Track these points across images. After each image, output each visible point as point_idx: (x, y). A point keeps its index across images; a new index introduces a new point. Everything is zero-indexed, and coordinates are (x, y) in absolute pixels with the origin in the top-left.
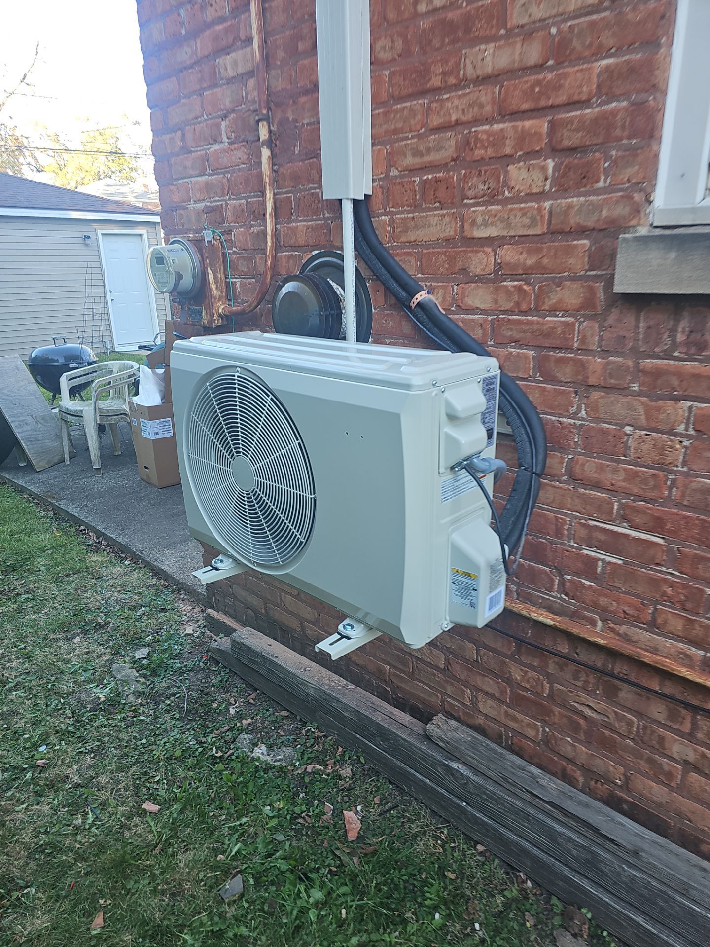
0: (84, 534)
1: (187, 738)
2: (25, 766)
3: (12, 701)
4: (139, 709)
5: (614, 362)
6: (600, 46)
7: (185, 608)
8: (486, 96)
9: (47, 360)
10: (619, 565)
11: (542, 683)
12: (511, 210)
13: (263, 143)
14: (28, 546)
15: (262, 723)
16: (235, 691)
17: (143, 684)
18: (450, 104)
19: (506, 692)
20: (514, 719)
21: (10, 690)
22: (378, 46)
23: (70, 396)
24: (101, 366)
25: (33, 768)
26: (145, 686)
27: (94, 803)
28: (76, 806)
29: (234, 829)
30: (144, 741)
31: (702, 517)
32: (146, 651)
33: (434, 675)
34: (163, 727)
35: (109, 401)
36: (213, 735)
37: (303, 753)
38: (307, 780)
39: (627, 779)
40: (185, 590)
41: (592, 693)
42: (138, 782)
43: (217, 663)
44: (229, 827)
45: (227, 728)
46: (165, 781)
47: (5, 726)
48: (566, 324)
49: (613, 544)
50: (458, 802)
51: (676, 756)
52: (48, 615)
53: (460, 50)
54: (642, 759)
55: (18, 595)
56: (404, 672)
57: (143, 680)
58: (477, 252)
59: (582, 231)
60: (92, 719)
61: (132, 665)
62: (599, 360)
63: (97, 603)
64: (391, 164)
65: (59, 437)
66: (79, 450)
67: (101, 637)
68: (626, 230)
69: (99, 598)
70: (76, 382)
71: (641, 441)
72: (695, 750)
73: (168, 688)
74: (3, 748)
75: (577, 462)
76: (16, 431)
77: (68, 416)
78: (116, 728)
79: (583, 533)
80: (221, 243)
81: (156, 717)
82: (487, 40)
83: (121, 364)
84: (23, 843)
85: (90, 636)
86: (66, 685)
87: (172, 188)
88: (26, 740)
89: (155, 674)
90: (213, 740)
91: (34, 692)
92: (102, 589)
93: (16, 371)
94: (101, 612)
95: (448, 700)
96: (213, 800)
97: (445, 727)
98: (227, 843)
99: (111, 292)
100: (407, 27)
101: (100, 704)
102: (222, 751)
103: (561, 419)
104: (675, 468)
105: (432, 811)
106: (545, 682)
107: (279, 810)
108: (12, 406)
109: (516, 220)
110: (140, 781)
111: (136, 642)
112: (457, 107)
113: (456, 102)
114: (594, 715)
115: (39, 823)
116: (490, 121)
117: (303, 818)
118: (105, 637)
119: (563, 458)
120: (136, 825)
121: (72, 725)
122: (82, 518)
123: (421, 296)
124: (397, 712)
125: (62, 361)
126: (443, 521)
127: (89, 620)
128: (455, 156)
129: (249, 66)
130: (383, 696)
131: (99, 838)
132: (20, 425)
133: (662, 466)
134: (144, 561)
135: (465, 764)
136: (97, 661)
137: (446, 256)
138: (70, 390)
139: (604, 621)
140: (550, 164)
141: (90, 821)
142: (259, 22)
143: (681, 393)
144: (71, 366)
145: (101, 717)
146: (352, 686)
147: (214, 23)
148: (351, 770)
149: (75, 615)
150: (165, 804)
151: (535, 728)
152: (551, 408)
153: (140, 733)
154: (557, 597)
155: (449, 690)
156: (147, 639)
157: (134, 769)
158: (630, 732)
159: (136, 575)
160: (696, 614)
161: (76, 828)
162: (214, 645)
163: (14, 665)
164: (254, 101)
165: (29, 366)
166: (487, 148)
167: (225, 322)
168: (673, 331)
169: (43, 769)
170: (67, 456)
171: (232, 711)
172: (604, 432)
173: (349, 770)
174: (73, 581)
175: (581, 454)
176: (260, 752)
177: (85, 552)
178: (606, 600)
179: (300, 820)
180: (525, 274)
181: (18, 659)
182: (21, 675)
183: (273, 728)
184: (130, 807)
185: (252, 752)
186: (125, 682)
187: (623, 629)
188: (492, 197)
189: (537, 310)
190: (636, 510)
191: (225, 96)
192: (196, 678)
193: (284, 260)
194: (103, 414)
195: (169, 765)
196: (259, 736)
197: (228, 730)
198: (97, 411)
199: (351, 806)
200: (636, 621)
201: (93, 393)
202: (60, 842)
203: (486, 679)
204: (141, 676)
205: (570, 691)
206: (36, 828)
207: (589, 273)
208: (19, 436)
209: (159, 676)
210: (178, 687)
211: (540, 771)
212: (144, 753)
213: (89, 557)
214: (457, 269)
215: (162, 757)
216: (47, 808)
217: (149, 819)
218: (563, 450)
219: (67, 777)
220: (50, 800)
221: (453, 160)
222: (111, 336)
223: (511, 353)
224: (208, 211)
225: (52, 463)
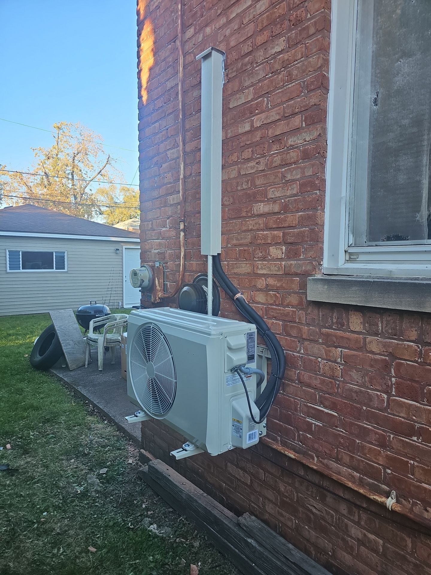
0: (87, 405)
1: (118, 517)
2: (35, 521)
3: (35, 488)
4: (96, 500)
5: (312, 329)
6: (298, 208)
7: (131, 449)
8: (261, 221)
9: (86, 312)
10: (321, 426)
11: (293, 493)
12: (271, 264)
13: (181, 230)
14: (58, 409)
15: (158, 514)
16: (147, 496)
17: (101, 487)
18: (249, 223)
19: (278, 499)
20: (282, 515)
21: (35, 483)
22: (224, 199)
23: (94, 331)
24: (112, 316)
25: (38, 522)
26: (102, 488)
27: (64, 544)
28: (55, 544)
29: (131, 565)
30: (95, 516)
31: (351, 403)
32: (105, 470)
33: (245, 489)
34: (107, 510)
35: (112, 334)
36: (131, 517)
37: (176, 532)
38: (175, 545)
39: (334, 552)
40: (133, 439)
41: (315, 499)
42: (88, 536)
43: (141, 479)
44: (129, 564)
45: (139, 514)
46: (102, 538)
47: (29, 500)
48: (293, 311)
49: (318, 416)
50: (251, 563)
51: (353, 536)
52: (61, 446)
53: (252, 204)
54: (339, 539)
55: (48, 434)
56: (231, 487)
57: (101, 485)
58: (259, 279)
59: (296, 275)
60: (72, 501)
61: (97, 476)
62: (306, 328)
63: (86, 442)
64: (228, 243)
65: (84, 353)
66: (93, 359)
67: (85, 460)
68: (311, 275)
69: (88, 440)
70: (98, 324)
71: (325, 365)
72: (361, 532)
73: (113, 490)
74: (26, 511)
75: (301, 374)
76: (63, 348)
77: (91, 342)
78: (82, 508)
79: (305, 409)
80: (163, 267)
81: (104, 505)
82: (261, 201)
83: (121, 315)
84: (26, 558)
85: (79, 459)
86: (63, 483)
87: (146, 243)
88: (38, 509)
89: (108, 482)
90: (131, 519)
91: (46, 485)
92: (90, 435)
93: (69, 317)
94: (87, 447)
95: (252, 504)
96: (124, 550)
97: (248, 519)
98: (126, 571)
99: (126, 277)
100: (234, 194)
101: (77, 494)
102: (134, 526)
103: (294, 353)
104: (339, 379)
105: (239, 570)
106: (294, 493)
107: (157, 559)
108: (64, 335)
109: (273, 268)
110: (89, 536)
111: (102, 465)
112: (251, 224)
113: (251, 222)
114: (317, 512)
115: (36, 549)
116: (263, 230)
117: (169, 565)
118: (87, 460)
119: (295, 372)
120: (83, 557)
121: (61, 503)
122: (87, 396)
123: (238, 295)
124: (226, 511)
125: (93, 313)
126: (227, 395)
127: (80, 451)
128: (251, 242)
129: (178, 201)
130: (221, 502)
131: (64, 561)
132: (66, 345)
133: (333, 377)
134: (115, 422)
135: (256, 540)
136: (80, 473)
137: (248, 280)
138: (94, 328)
139: (317, 457)
140: (284, 248)
141: (61, 552)
142: (183, 186)
143: (337, 344)
144: (96, 316)
145: (76, 501)
146: (205, 495)
147: (167, 184)
148: (200, 543)
149: (74, 447)
150: (99, 548)
151: (291, 520)
152: (290, 348)
153: (94, 512)
154: (297, 443)
155: (253, 498)
156: (108, 464)
157: (87, 529)
158: (333, 522)
159: (109, 429)
160: (354, 453)
161: (54, 554)
162: (141, 469)
163: (39, 470)
164: (179, 214)
165: (76, 315)
166: (262, 240)
167: (161, 301)
168: (332, 317)
169: (43, 523)
170: (87, 363)
171: (144, 506)
172: (310, 360)
173: (198, 543)
174: (76, 429)
175: (302, 370)
176: (153, 527)
177: (85, 415)
178: (317, 445)
179: (167, 566)
180: (277, 289)
181: (42, 467)
182: (42, 475)
183: (163, 517)
184: (82, 548)
185: (149, 527)
186: (92, 485)
187: (326, 461)
188: (264, 258)
189: (282, 305)
190: (326, 399)
191: (169, 211)
192: (128, 487)
193: (187, 276)
194: (108, 341)
195: (105, 529)
196: (155, 520)
197: (140, 515)
198: (105, 339)
199: (195, 562)
200: (330, 457)
201: (104, 330)
202: (44, 560)
203: (269, 491)
204: (101, 482)
205: (305, 498)
206: (34, 552)
207: (300, 291)
208: (64, 351)
209: (110, 484)
210: (119, 490)
211: (293, 547)
212: (94, 522)
213: (87, 418)
214: (252, 285)
215: (103, 525)
216: (42, 543)
217: (90, 554)
218: (296, 368)
219: (54, 529)
220: (44, 539)
221: (250, 243)
222: (123, 299)
223: (273, 322)
224: (159, 253)
225: (79, 367)
